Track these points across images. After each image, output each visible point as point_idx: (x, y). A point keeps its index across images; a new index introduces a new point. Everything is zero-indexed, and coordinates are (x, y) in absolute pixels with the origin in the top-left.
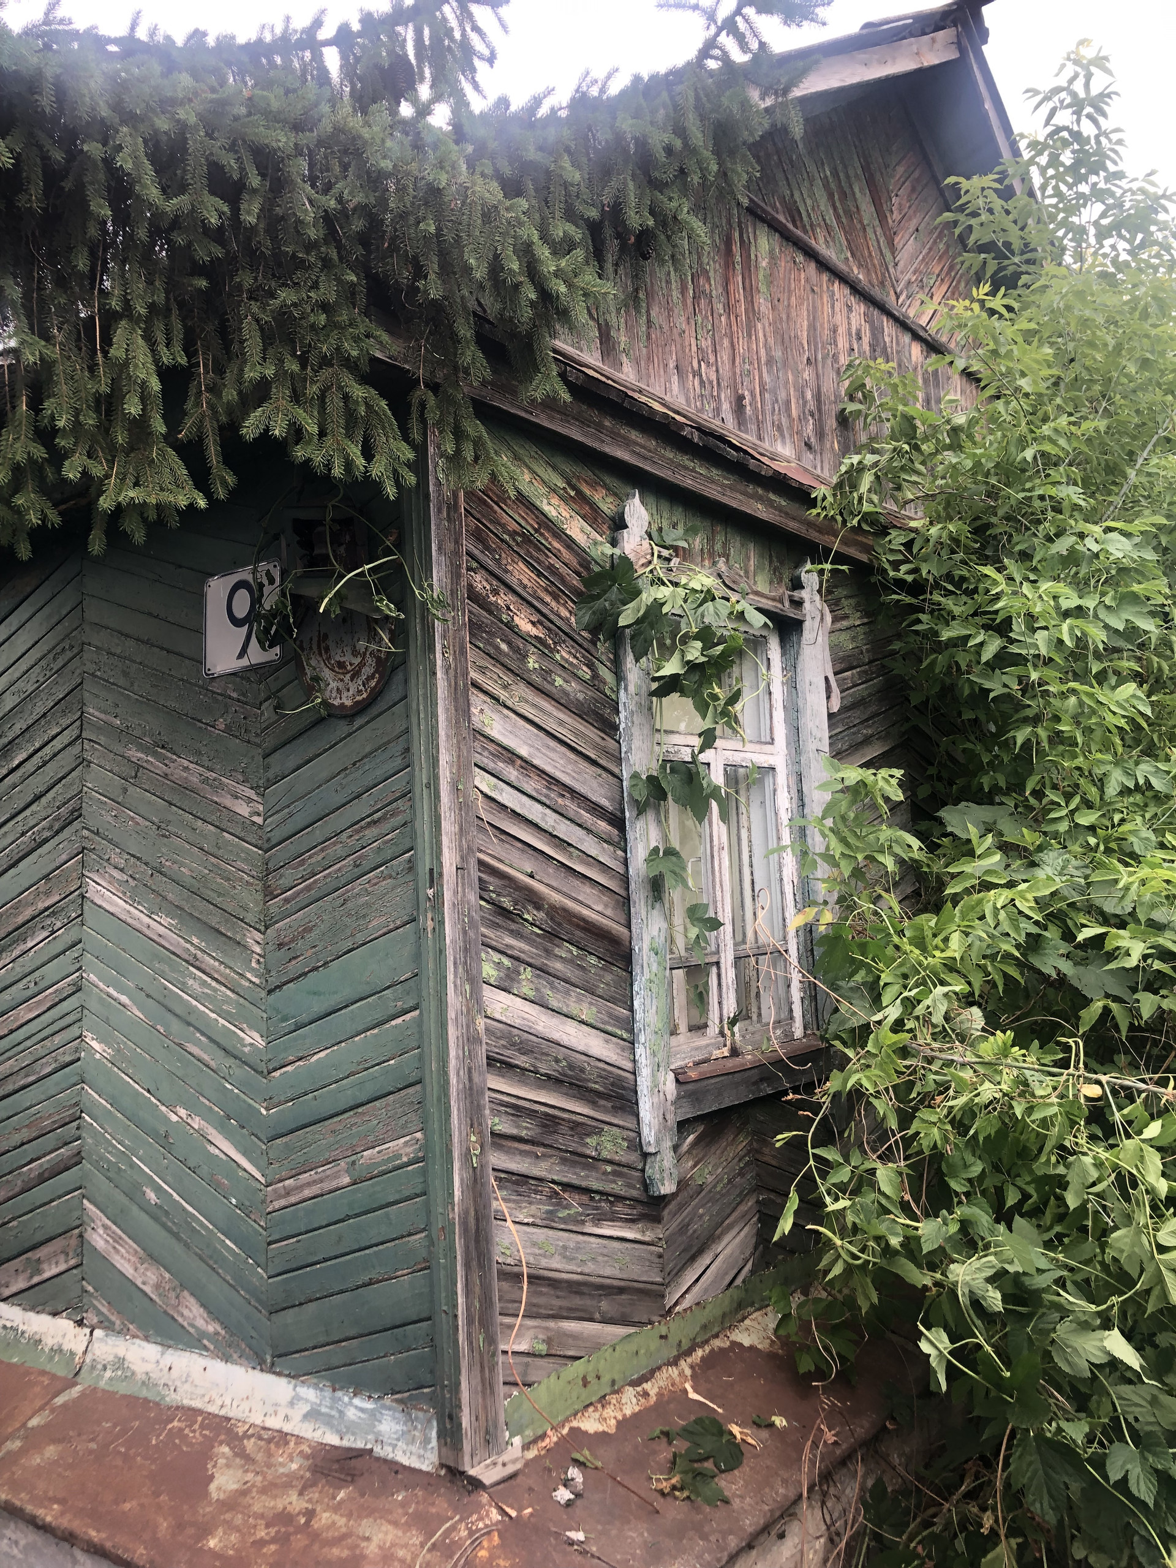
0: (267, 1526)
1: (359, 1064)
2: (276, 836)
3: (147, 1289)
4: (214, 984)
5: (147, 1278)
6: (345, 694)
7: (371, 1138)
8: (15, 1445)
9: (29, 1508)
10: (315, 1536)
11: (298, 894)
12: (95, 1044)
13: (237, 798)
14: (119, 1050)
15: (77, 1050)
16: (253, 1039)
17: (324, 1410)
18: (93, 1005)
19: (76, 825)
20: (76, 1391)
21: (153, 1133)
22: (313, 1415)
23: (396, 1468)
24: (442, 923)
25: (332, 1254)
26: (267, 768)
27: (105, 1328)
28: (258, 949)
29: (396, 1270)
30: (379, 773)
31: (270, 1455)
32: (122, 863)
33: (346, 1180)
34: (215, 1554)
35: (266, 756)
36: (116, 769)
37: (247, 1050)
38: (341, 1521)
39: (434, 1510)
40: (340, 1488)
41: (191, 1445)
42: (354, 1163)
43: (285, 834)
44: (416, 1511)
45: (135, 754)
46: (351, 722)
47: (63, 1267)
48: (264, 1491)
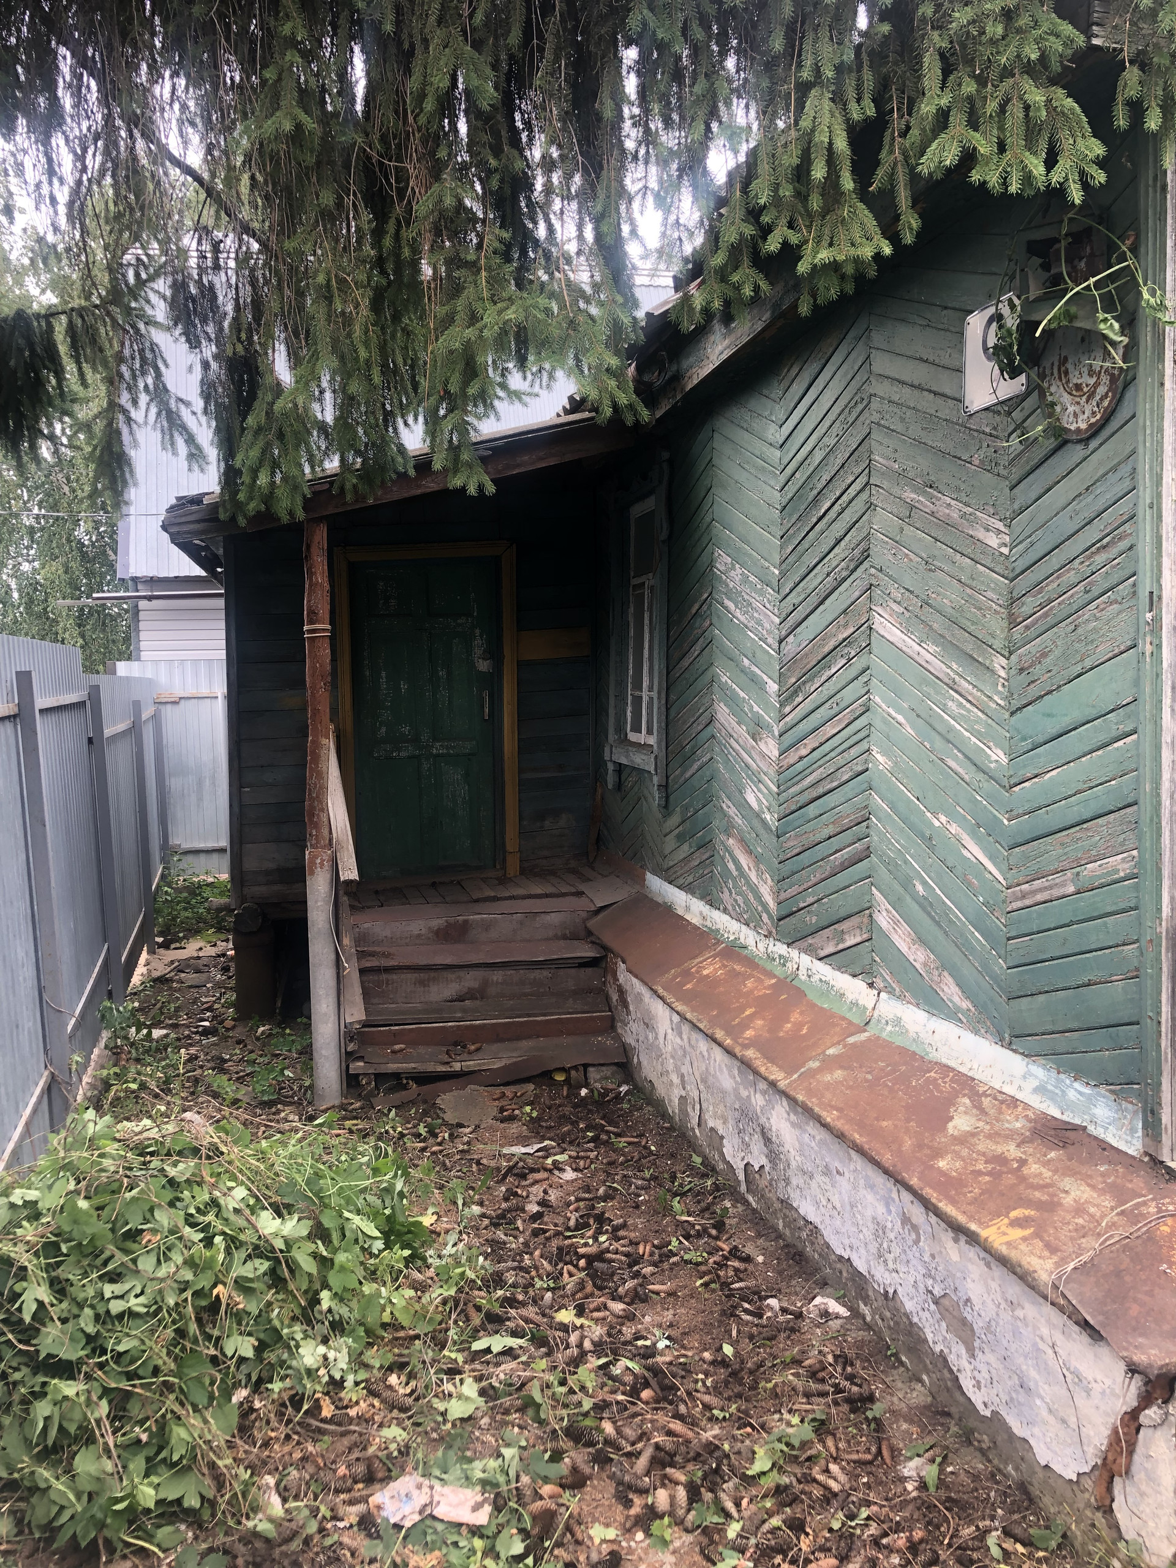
0: (986, 1162)
1: (1085, 782)
2: (1020, 565)
3: (918, 966)
4: (968, 705)
5: (918, 956)
6: (1081, 417)
7: (1094, 853)
8: (814, 1064)
9: (817, 1109)
10: (1023, 1179)
11: (1037, 620)
12: (878, 756)
13: (988, 530)
14: (896, 763)
15: (866, 761)
16: (997, 756)
17: (1050, 1087)
18: (877, 723)
19: (866, 564)
20: (863, 1036)
21: (921, 836)
22: (1040, 1090)
23: (1104, 1146)
24: (1159, 646)
25: (1058, 954)
26: (1013, 500)
27: (889, 993)
28: (1002, 673)
29: (1111, 975)
30: (1109, 497)
31: (1000, 1112)
32: (899, 597)
33: (1071, 889)
34: (940, 1171)
35: (1012, 488)
36: (895, 511)
37: (992, 765)
38: (1047, 1174)
39: (1130, 1186)
40: (1052, 1149)
41: (941, 1092)
42: (1078, 874)
43: (1028, 564)
44: (1114, 1182)
45: (910, 495)
46: (1087, 445)
47: (858, 939)
48: (989, 1137)
